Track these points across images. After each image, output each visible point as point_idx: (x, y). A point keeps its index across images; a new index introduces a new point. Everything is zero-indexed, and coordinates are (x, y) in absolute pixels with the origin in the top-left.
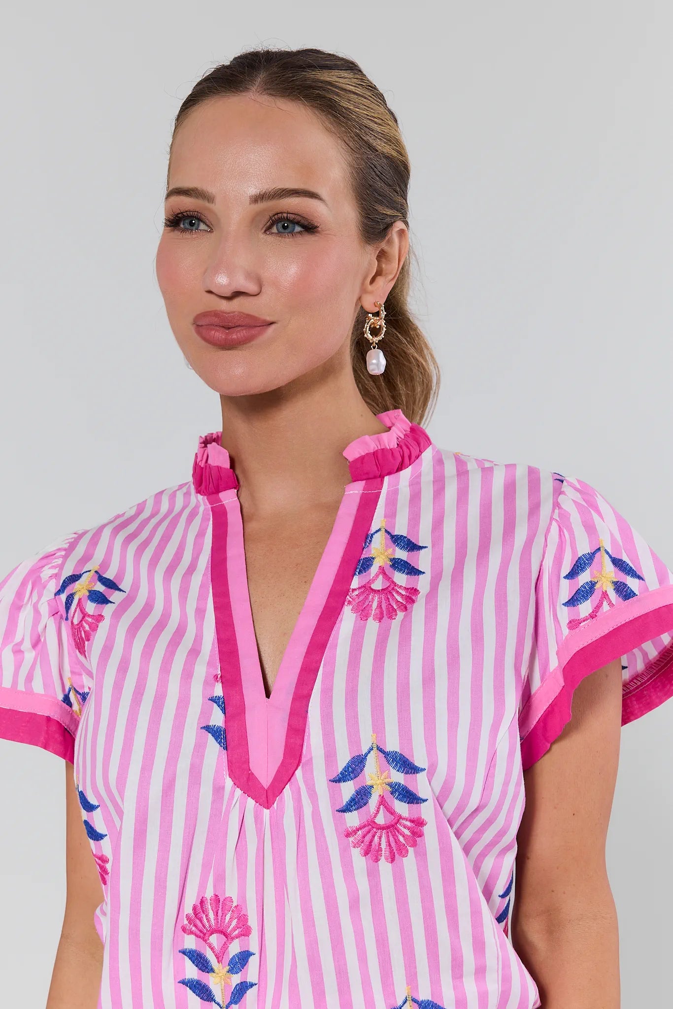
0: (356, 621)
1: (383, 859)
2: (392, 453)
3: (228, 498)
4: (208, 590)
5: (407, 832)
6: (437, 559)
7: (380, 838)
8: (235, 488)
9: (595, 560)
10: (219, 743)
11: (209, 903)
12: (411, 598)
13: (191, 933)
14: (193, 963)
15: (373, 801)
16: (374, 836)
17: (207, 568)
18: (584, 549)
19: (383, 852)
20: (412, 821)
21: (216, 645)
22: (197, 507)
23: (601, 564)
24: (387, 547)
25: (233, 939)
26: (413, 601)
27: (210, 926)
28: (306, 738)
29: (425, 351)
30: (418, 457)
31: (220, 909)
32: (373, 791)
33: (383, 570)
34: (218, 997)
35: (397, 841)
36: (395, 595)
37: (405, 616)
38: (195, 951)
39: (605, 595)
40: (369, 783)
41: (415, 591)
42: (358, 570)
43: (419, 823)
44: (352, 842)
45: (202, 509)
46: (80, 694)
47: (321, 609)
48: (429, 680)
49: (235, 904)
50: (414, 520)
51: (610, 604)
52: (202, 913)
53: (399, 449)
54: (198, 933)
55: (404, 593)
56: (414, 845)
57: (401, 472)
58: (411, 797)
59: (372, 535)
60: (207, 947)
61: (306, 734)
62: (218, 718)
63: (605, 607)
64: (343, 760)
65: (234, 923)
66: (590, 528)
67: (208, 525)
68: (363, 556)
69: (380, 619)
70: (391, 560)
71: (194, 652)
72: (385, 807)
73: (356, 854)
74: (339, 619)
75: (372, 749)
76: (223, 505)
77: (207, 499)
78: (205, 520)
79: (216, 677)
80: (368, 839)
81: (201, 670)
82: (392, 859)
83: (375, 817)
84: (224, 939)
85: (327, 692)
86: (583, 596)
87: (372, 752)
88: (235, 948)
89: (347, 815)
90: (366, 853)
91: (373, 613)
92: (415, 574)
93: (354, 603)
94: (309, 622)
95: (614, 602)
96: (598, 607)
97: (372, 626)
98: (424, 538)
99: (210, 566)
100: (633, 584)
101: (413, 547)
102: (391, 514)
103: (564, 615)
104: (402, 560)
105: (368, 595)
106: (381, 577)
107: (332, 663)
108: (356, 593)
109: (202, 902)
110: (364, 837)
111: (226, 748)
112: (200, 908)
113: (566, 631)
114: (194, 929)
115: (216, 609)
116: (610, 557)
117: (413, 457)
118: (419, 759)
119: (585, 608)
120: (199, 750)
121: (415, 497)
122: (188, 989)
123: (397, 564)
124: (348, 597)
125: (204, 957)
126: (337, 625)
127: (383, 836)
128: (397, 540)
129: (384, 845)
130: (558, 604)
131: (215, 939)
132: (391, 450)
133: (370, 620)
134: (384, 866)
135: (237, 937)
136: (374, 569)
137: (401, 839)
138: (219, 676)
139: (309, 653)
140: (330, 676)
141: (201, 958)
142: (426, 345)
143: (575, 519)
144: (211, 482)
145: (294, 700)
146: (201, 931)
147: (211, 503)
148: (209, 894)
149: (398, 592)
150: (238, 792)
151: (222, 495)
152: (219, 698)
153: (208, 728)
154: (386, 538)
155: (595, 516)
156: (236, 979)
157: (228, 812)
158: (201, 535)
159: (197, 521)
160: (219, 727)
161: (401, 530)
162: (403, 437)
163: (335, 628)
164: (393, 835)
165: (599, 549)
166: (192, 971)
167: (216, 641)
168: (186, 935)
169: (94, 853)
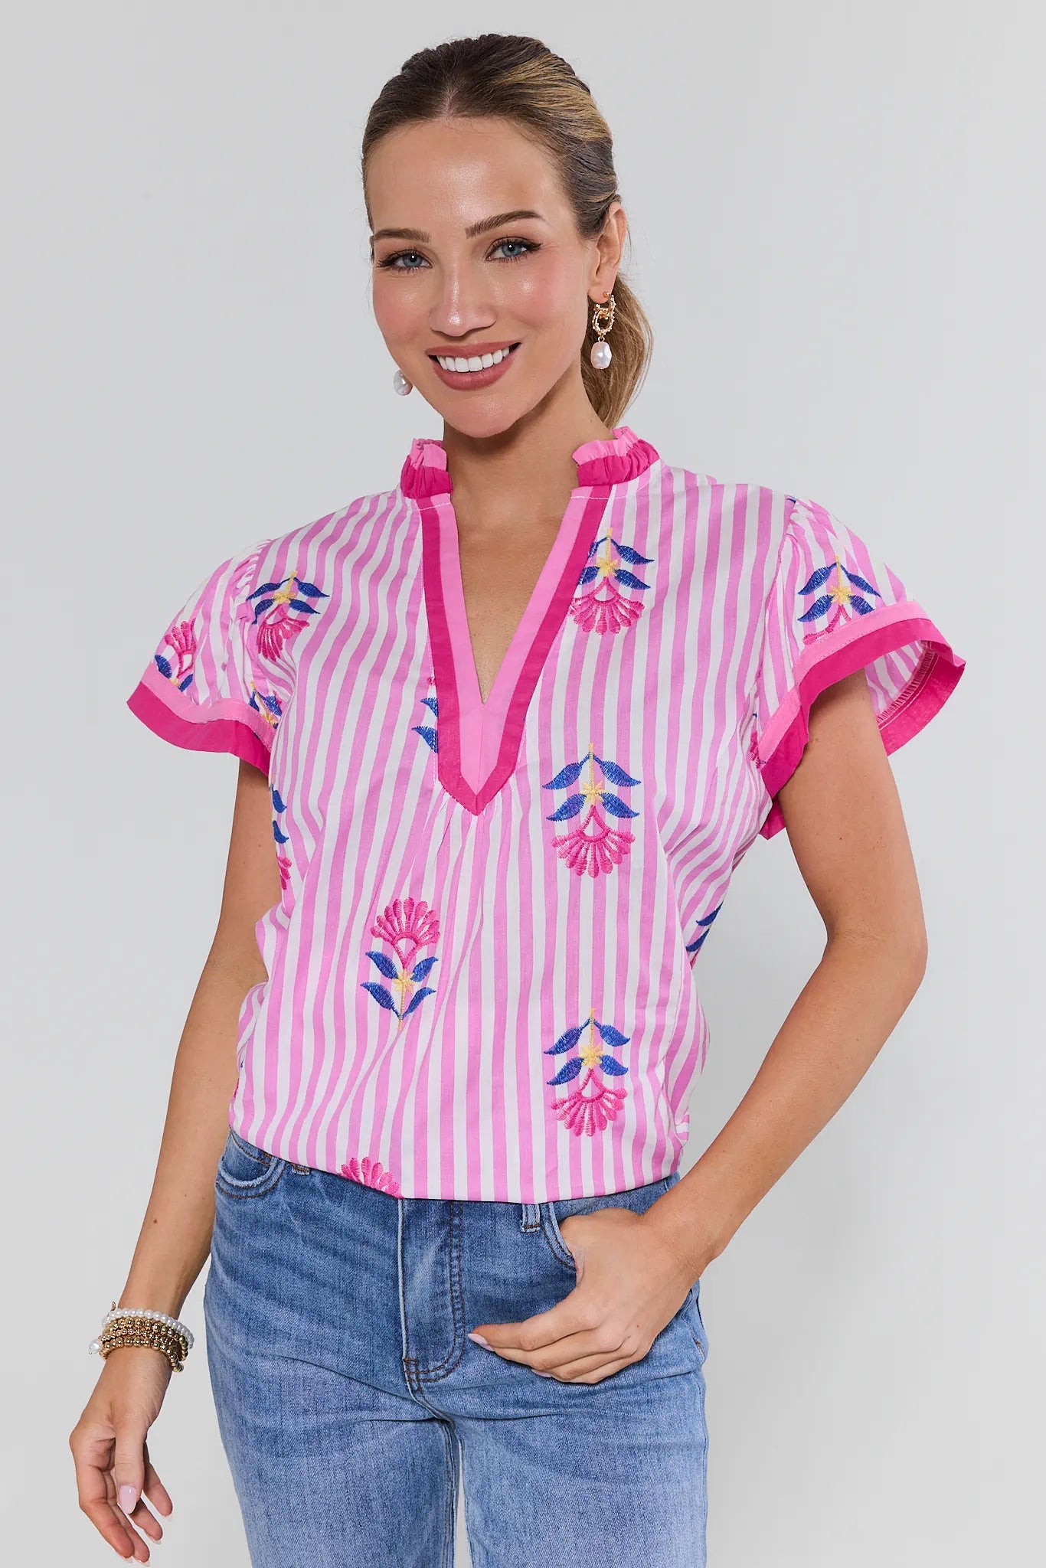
0: (578, 632)
1: (586, 872)
2: (622, 462)
3: (441, 503)
4: (421, 594)
5: (614, 847)
6: (663, 574)
7: (587, 850)
8: (449, 493)
9: (832, 574)
10: (431, 745)
11: (403, 906)
12: (635, 613)
13: (380, 935)
14: (378, 967)
15: (585, 811)
16: (581, 848)
17: (419, 573)
18: (819, 563)
19: (588, 865)
20: (621, 836)
21: (429, 649)
22: (404, 510)
23: (837, 578)
24: (613, 557)
25: (422, 945)
26: (637, 616)
27: (400, 930)
28: (522, 745)
29: (638, 315)
30: (646, 468)
31: (413, 913)
32: (586, 800)
33: (608, 581)
34: (397, 1006)
35: (603, 855)
36: (619, 608)
37: (629, 631)
38: (381, 955)
39: (841, 609)
40: (582, 792)
41: (640, 606)
42: (582, 579)
43: (626, 839)
44: (559, 852)
45: (409, 513)
46: (264, 699)
47: (543, 617)
48: (651, 695)
49: (429, 909)
50: (642, 532)
51: (847, 617)
52: (394, 915)
53: (628, 458)
54: (387, 936)
55: (628, 606)
56: (619, 862)
57: (630, 482)
58: (622, 810)
59: (597, 546)
60: (394, 951)
61: (522, 742)
62: (430, 721)
63: (842, 621)
64: (558, 766)
65: (426, 928)
66: (825, 544)
67: (417, 530)
68: (587, 566)
69: (603, 632)
70: (616, 571)
71: (408, 655)
72: (596, 819)
73: (562, 864)
74: (561, 629)
75: (589, 758)
76: (434, 510)
77: (417, 502)
78: (413, 523)
79: (430, 680)
80: (575, 849)
81: (415, 674)
82: (596, 873)
83: (585, 827)
84: (412, 944)
85: (547, 701)
86: (819, 610)
87: (588, 761)
88: (422, 955)
89: (557, 823)
90: (572, 865)
91: (596, 624)
92: (641, 588)
93: (577, 613)
94: (529, 629)
95: (851, 616)
96: (835, 620)
97: (595, 638)
98: (651, 550)
99: (422, 571)
100: (869, 599)
101: (639, 560)
102: (617, 524)
103: (800, 629)
104: (627, 573)
105: (592, 605)
106: (605, 587)
107: (553, 671)
108: (579, 602)
109: (395, 905)
110: (571, 848)
111: (437, 751)
112: (393, 910)
113: (801, 646)
114: (383, 931)
115: (428, 613)
116: (847, 573)
117: (641, 469)
118: (635, 772)
119: (822, 622)
120: (409, 751)
121: (643, 511)
122: (369, 993)
123: (622, 576)
124: (571, 606)
125: (389, 962)
126: (558, 635)
127: (590, 848)
128: (623, 551)
129: (589, 858)
130: (793, 620)
131: (403, 944)
132: (621, 457)
133: (593, 632)
134: (587, 879)
135: (427, 943)
136: (598, 580)
137: (607, 853)
138: (433, 679)
139: (529, 660)
140: (549, 686)
141: (386, 961)
142: (638, 308)
143: (809, 535)
144: (423, 484)
145: (511, 708)
146: (390, 934)
147: (420, 507)
148: (404, 897)
149: (622, 605)
150: (447, 796)
151: (434, 499)
152: (432, 700)
153: (419, 729)
154: (612, 550)
155: (830, 534)
156: (417, 986)
157: (434, 815)
158: (409, 539)
159: (405, 526)
160: (430, 729)
161: (627, 541)
162: (632, 446)
163: (557, 638)
164: (599, 849)
165: (835, 564)
166: (375, 976)
167: (429, 644)
168: (374, 937)
169: (278, 855)
